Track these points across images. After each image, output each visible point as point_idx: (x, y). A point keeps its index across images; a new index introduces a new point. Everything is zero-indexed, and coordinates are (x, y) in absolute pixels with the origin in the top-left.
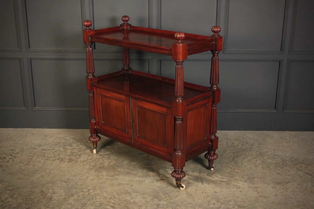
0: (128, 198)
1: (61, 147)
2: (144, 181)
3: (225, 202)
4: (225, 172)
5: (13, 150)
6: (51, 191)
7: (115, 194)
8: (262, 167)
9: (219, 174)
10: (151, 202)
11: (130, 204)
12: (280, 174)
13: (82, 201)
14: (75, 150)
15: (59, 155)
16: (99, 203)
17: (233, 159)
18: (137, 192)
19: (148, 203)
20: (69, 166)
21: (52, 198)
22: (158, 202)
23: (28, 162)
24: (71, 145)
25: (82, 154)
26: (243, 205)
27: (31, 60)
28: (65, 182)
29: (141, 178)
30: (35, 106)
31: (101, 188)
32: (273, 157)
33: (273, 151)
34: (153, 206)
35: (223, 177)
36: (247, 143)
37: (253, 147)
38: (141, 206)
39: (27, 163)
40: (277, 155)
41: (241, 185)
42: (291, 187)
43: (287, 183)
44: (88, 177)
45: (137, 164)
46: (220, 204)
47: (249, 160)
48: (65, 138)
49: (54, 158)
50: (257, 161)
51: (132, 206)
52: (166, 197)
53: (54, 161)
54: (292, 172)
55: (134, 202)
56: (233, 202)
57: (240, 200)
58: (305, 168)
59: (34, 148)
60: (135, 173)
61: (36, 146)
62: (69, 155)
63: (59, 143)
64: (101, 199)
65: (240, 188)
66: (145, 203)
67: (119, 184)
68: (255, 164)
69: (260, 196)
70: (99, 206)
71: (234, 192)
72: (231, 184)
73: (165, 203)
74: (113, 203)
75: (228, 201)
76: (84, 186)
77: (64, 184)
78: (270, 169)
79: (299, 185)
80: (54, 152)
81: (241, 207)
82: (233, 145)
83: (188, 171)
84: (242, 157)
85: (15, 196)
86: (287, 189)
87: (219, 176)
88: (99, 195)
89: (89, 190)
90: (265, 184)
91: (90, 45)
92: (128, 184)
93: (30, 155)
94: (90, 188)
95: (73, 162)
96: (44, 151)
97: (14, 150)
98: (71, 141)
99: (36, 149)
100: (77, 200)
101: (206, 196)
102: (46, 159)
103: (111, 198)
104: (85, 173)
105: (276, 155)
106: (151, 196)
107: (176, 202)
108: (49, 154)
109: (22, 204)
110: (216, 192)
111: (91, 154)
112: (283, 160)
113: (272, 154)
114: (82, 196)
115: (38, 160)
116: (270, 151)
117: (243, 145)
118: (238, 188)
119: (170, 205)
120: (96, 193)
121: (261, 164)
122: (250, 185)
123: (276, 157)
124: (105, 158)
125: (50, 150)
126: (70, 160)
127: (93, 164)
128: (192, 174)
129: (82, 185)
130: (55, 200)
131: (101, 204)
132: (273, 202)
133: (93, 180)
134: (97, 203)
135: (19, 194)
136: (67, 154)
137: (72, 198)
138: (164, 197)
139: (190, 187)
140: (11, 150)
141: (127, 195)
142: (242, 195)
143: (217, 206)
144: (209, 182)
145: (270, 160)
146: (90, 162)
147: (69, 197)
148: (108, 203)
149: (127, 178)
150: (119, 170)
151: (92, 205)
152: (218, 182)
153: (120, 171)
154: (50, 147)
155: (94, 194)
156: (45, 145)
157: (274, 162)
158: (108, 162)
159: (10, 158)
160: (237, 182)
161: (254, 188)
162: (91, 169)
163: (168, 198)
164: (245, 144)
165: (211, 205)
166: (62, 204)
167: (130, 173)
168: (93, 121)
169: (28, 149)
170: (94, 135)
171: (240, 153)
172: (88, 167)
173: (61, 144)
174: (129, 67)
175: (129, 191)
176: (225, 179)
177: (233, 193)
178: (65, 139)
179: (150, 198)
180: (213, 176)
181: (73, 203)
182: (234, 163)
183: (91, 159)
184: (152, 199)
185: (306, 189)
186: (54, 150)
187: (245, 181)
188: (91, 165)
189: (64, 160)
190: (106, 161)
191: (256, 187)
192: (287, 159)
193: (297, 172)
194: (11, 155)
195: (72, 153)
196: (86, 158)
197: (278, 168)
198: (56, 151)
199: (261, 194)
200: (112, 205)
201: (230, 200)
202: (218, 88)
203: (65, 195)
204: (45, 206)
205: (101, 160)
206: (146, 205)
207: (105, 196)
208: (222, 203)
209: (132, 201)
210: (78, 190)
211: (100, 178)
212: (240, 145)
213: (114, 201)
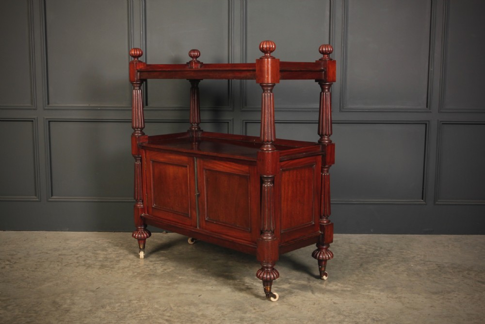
0: (193, 310)
1: (88, 252)
2: (220, 290)
3: (351, 315)
4: (349, 280)
5: (12, 255)
6: (68, 301)
7: (172, 305)
8: (407, 274)
9: (339, 283)
10: (230, 315)
11: (196, 317)
12: (437, 283)
13: (119, 314)
14: (112, 255)
15: (84, 261)
16: (145, 317)
17: (361, 265)
18: (208, 303)
19: (226, 316)
20: (100, 273)
21: (69, 310)
22: (243, 315)
23: (36, 269)
24: (104, 249)
25: (122, 259)
26: (380, 319)
27: (49, 121)
28: (93, 291)
29: (214, 287)
30: (52, 195)
31: (150, 299)
32: (424, 263)
33: (423, 257)
34: (233, 320)
35: (346, 286)
36: (381, 248)
37: (391, 252)
38: (214, 320)
39: (33, 269)
40: (430, 262)
41: (374, 295)
42: (456, 297)
43: (449, 292)
44: (130, 285)
45: (209, 271)
46: (342, 317)
47: (386, 267)
48: (97, 242)
49: (78, 264)
50: (398, 267)
51: (199, 319)
52: (255, 309)
53: (77, 267)
54: (456, 281)
55: (204, 316)
56: (363, 315)
57: (375, 313)
58: (476, 275)
59: (47, 253)
60: (204, 281)
61: (50, 250)
62: (100, 261)
63: (87, 247)
64: (150, 312)
65: (373, 298)
66: (221, 316)
67: (179, 294)
68: (396, 271)
69: (408, 308)
70: (146, 319)
71: (365, 303)
72: (359, 294)
73: (253, 316)
74: (169, 316)
75: (356, 314)
76: (123, 296)
77: (91, 293)
78: (421, 276)
79: (468, 295)
80: (77, 258)
81: (377, 321)
82: (360, 250)
83: (289, 279)
84: (375, 263)
85: (10, 307)
86: (449, 299)
87: (339, 284)
88: (146, 307)
89: (130, 300)
90: (414, 293)
91: (138, 85)
92: (193, 294)
93: (39, 260)
94: (133, 298)
95: (107, 269)
96: (62, 257)
97: (15, 255)
98: (106, 245)
99: (49, 254)
100: (110, 312)
101: (320, 308)
102: (64, 265)
103: (166, 310)
104: (125, 281)
105: (428, 261)
106: (231, 308)
107: (270, 315)
108: (70, 260)
109: (20, 318)
110: (335, 303)
111: (136, 259)
112: (439, 267)
113: (421, 260)
114: (119, 308)
115: (52, 266)
116: (419, 256)
117: (375, 249)
118: (371, 298)
119: (261, 318)
120: (141, 304)
121: (405, 271)
122: (390, 295)
123: (429, 263)
124: (158, 264)
125: (71, 255)
126: (102, 267)
127: (139, 271)
128: (296, 283)
129: (119, 294)
130: (74, 312)
131: (148, 318)
132: (429, 315)
133: (138, 289)
134: (142, 315)
135: (17, 306)
136: (99, 259)
137: (103, 310)
138: (251, 308)
139: (293, 297)
140: (10, 255)
141: (192, 306)
142: (378, 306)
143: (338, 320)
144: (323, 291)
145: (418, 267)
146: (134, 269)
147: (97, 309)
148: (160, 316)
149: (193, 287)
150: (180, 277)
151: (134, 319)
152: (339, 292)
153: (181, 279)
154: (72, 251)
155: (138, 305)
156: (64, 249)
157: (427, 269)
158: (162, 269)
159: (8, 264)
160: (368, 291)
161: (396, 298)
162: (135, 277)
163: (258, 310)
164: (379, 249)
165: (328, 318)
166: (85, 317)
167: (197, 282)
168: (140, 205)
169: (36, 254)
170: (141, 229)
171: (371, 258)
172: (130, 274)
173: (89, 249)
174: (199, 128)
175: (195, 302)
176: (349, 287)
177: (363, 304)
178: (95, 243)
179: (229, 310)
180: (330, 285)
181: (103, 316)
182: (363, 270)
183: (135, 266)
184: (233, 311)
185: (480, 300)
186: (78, 255)
187: (382, 291)
188: (136, 272)
189: (92, 266)
190: (159, 267)
191: (400, 298)
192: (446, 265)
193: (463, 281)
194: (8, 261)
195: (106, 259)
196: (128, 264)
197: (434, 276)
198: (81, 256)
199: (408, 305)
200: (167, 318)
201: (359, 313)
202: (330, 142)
203: (91, 307)
204: (57, 319)
205: (151, 267)
206: (223, 318)
207: (156, 308)
208: (346, 316)
209: (200, 313)
210: (113, 301)
211: (148, 287)
212: (371, 250)
213: (171, 313)
